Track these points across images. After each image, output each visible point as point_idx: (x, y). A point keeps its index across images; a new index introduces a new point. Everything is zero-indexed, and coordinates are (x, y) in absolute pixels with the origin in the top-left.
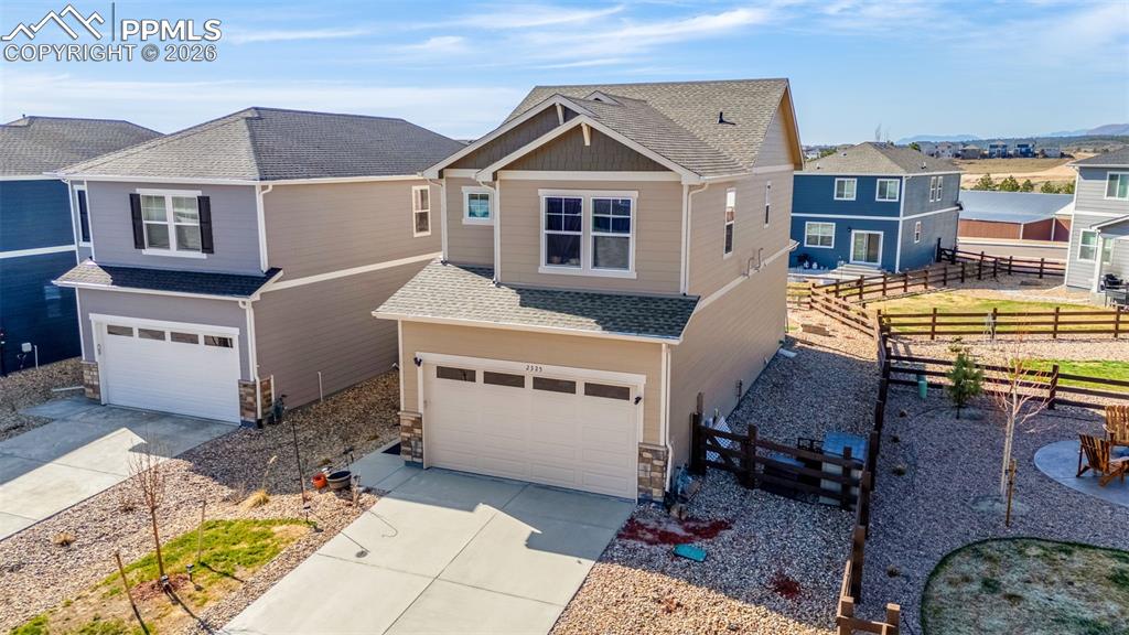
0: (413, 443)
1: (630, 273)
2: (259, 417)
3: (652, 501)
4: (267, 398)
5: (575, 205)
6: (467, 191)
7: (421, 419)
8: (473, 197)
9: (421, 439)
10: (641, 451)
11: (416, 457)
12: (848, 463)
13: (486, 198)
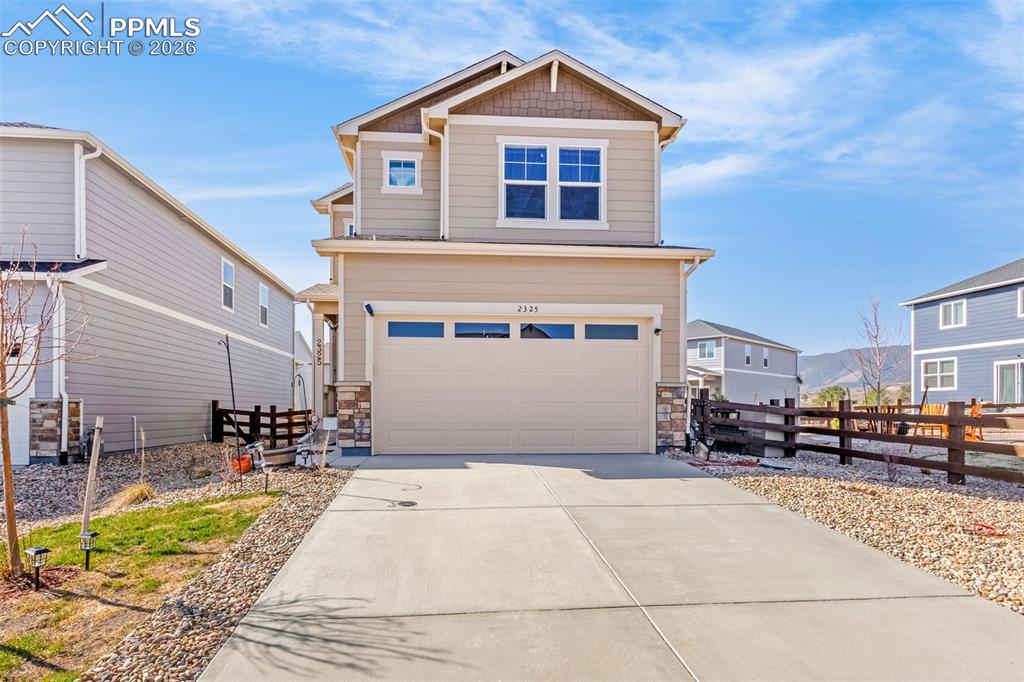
0: (357, 422)
1: (601, 224)
2: (64, 448)
3: (675, 447)
4: (74, 426)
6: (388, 156)
7: (369, 388)
8: (394, 164)
9: (368, 416)
10: (660, 389)
11: (361, 440)
13: (411, 165)
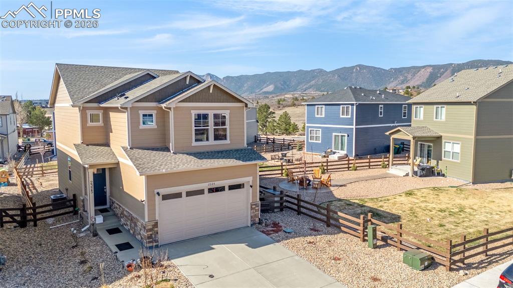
0: (153, 236)
1: (228, 141)
3: (256, 223)
5: (205, 117)
6: (141, 113)
7: (157, 223)
8: (144, 115)
9: (157, 233)
10: (251, 205)
11: (155, 242)
12: (282, 196)
13: (151, 115)
